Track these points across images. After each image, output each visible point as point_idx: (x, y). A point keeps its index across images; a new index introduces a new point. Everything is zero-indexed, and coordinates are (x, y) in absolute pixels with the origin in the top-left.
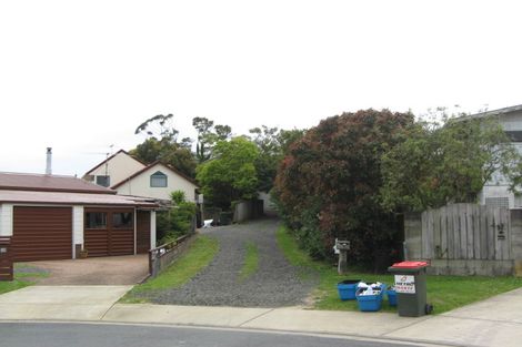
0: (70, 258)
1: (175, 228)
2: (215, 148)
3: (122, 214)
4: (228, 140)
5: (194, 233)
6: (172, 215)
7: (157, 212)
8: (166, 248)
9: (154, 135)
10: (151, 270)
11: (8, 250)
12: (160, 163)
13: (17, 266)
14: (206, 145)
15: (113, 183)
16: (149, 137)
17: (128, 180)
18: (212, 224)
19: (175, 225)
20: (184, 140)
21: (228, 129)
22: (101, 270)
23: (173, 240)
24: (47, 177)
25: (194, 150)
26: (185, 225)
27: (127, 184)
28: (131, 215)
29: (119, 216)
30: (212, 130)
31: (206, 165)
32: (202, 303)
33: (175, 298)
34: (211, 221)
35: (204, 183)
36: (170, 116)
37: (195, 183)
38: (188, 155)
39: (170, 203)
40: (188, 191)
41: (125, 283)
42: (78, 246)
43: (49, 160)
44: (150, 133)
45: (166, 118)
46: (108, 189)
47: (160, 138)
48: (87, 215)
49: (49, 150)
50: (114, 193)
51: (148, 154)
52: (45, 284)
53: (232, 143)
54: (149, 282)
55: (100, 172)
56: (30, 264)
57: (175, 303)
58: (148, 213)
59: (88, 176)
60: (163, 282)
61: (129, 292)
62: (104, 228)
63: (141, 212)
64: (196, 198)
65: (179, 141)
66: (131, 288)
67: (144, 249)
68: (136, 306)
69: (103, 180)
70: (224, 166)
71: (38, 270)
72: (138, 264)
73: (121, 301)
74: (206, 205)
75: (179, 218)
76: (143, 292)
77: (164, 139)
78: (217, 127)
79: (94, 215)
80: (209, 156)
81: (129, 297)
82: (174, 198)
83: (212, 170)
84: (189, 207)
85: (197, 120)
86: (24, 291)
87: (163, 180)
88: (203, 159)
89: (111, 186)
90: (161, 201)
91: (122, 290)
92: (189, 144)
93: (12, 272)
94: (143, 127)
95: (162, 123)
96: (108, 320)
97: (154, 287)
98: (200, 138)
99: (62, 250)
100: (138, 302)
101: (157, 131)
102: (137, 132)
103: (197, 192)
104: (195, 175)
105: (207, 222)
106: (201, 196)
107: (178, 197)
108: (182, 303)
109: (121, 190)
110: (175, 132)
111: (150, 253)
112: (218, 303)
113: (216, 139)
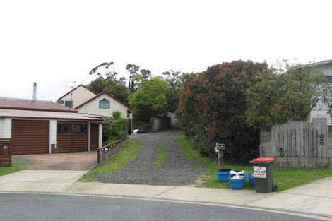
0: (48, 153)
1: (114, 134)
2: (141, 84)
3: (81, 126)
4: (149, 79)
5: (126, 138)
6: (113, 126)
7: (103, 124)
8: (108, 147)
9: (102, 76)
10: (99, 161)
11: (8, 148)
12: (105, 93)
13: (13, 157)
14: (135, 82)
15: (75, 105)
16: (98, 76)
17: (85, 104)
18: (138, 132)
19: (115, 133)
20: (121, 79)
21: (149, 72)
22: (66, 160)
23: (113, 142)
24: (34, 101)
25: (127, 85)
26: (120, 133)
27: (84, 106)
28: (86, 126)
29: (79, 126)
30: (139, 73)
31: (135, 95)
32: (131, 182)
33: (114, 179)
34: (137, 130)
35: (133, 106)
36: (112, 63)
37: (128, 106)
38: (123, 88)
39: (111, 118)
40: (123, 111)
41: (82, 169)
42: (53, 145)
43: (35, 91)
44: (99, 74)
45: (109, 65)
46: (72, 109)
47: (105, 78)
48: (59, 126)
49: (35, 84)
50: (76, 112)
51: (97, 88)
52: (32, 170)
53: (151, 81)
54: (98, 169)
55: (67, 99)
56: (22, 156)
57: (114, 182)
58: (98, 125)
59: (60, 101)
60: (107, 169)
61: (85, 175)
62: (69, 134)
63: (93, 124)
64: (128, 116)
65: (118, 79)
66: (86, 172)
67: (95, 148)
68: (89, 184)
69: (69, 104)
70: (146, 96)
71: (28, 160)
72: (90, 157)
73: (79, 180)
74: (134, 120)
75: (117, 128)
76: (94, 175)
77: (108, 78)
78: (142, 71)
79: (63, 126)
80: (137, 89)
81: (85, 178)
82: (114, 116)
83: (138, 98)
84: (123, 122)
85: (129, 66)
86: (18, 174)
87: (107, 105)
88: (133, 91)
89: (74, 107)
90: (106, 118)
91: (81, 173)
92: (124, 81)
93: (11, 162)
94: (95, 70)
95: (107, 68)
96: (71, 192)
97: (101, 172)
98: (131, 77)
99: (43, 148)
100: (90, 181)
101: (104, 73)
102: (91, 74)
103: (129, 112)
104: (128, 101)
105: (135, 131)
106: (131, 115)
107: (117, 115)
108: (118, 183)
109: (80, 110)
110: (115, 73)
111: (98, 150)
112: (141, 182)
113: (141, 78)
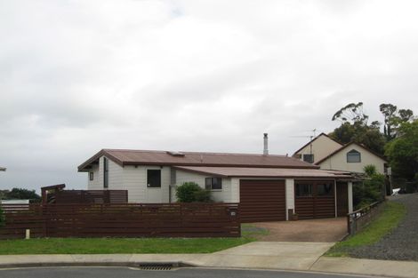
0: (285, 220)
1: (369, 196)
2: (400, 129)
3: (325, 185)
4: (411, 121)
5: (385, 200)
6: (366, 186)
7: (353, 183)
8: (361, 212)
9: (348, 120)
10: (349, 230)
11: (236, 216)
12: (354, 142)
13: (243, 225)
14: (392, 127)
15: (317, 160)
16: (344, 122)
17: (328, 158)
18: (399, 192)
19: (369, 193)
20: (373, 123)
21: (410, 113)
22: (308, 230)
23: (367, 206)
24: (265, 156)
25: (382, 131)
26: (376, 193)
27: (328, 161)
28: (332, 185)
29: (323, 187)
30: (397, 114)
31: (393, 143)
32: (392, 258)
33: (370, 253)
34: (398, 190)
35: (391, 159)
36: (360, 104)
37: (384, 158)
38: (378, 135)
39: (363, 175)
40: (379, 165)
41: (328, 240)
42: (290, 211)
43: (266, 143)
44: (344, 119)
45: (356, 106)
46: (313, 165)
47: (352, 123)
48: (297, 186)
49: (266, 135)
50: (318, 168)
51: (345, 136)
52: (265, 241)
53: (414, 124)
54: (348, 240)
55: (306, 152)
56: (254, 225)
57: (369, 257)
58: (346, 184)
59: (297, 155)
60: (356, 241)
61: (332, 248)
62: (310, 196)
63: (340, 183)
64: (386, 171)
65: (369, 124)
66: (333, 244)
67: (343, 213)
68: (338, 259)
69: (309, 158)
70: (408, 144)
71: (260, 229)
72: (339, 225)
73: (325, 255)
74: (393, 176)
75: (371, 187)
76: (344, 247)
77: (355, 123)
78: (402, 111)
79: (302, 186)
80: (395, 136)
81: (332, 252)
82: (367, 171)
83: (397, 147)
84: (379, 179)
85: (383, 107)
86: (249, 246)
87: (357, 157)
88: (389, 138)
90: (356, 174)
91: (327, 246)
92: (377, 126)
93: (240, 232)
94: (338, 114)
95: (354, 110)
96: (316, 270)
97: (352, 244)
98: (386, 121)
99: (278, 214)
100: (339, 256)
101: (350, 117)
102: (333, 119)
103: (386, 166)
104: (383, 152)
105: (395, 191)
106: (389, 169)
107: (370, 170)
108: (375, 258)
109: (323, 166)
110: (366, 117)
111: (348, 217)
112: (406, 258)
113: (400, 122)
